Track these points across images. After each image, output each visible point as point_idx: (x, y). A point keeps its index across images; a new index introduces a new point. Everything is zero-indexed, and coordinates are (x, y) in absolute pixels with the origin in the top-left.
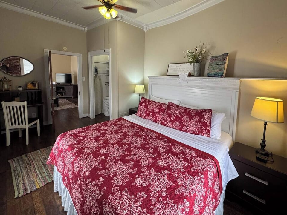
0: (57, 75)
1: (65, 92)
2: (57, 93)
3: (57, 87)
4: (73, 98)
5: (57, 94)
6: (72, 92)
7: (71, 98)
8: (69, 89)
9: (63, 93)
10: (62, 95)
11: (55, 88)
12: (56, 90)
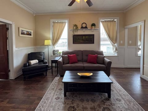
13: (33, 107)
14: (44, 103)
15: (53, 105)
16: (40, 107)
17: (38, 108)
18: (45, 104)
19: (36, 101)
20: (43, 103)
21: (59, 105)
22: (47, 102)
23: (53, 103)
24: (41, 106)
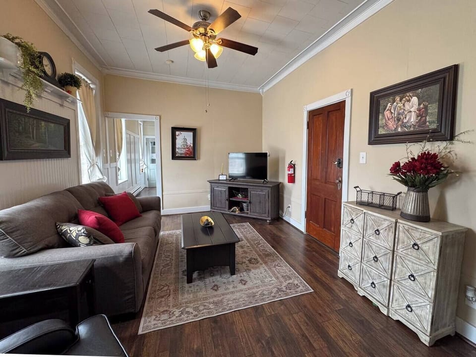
0: (233, 158)
1: (250, 202)
2: (232, 204)
3: (229, 188)
4: (270, 224)
5: (230, 208)
6: (268, 205)
7: (266, 220)
8: (259, 195)
9: (244, 205)
10: (242, 210)
11: (225, 191)
12: (227, 196)
13: (282, 307)
14: (264, 295)
15: (259, 281)
16: (273, 297)
17: (278, 298)
18: (264, 292)
19: (268, 312)
20: (265, 297)
21: (255, 274)
22: (259, 293)
23: (256, 284)
24: (272, 295)
